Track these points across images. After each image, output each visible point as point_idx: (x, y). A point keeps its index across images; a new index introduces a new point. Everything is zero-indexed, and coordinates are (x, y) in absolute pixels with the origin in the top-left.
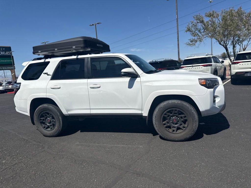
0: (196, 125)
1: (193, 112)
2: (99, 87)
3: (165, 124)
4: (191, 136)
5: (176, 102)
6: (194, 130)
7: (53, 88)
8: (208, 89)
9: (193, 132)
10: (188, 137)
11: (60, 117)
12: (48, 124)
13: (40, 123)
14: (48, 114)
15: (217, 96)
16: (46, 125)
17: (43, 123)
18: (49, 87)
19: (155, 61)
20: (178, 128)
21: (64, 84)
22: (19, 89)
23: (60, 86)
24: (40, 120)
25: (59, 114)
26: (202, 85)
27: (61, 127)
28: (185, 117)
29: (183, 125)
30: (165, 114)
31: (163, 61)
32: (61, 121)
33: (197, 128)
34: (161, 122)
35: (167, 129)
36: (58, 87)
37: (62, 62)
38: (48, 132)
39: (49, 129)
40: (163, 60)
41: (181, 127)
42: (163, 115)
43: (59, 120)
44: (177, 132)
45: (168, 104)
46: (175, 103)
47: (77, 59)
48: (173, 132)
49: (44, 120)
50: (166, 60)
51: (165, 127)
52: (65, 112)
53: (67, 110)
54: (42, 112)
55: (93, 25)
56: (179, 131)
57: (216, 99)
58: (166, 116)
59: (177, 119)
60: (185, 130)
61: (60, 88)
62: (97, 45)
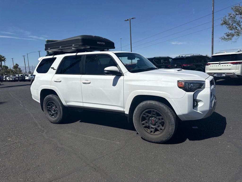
0: (172, 129)
1: (169, 115)
2: (90, 83)
3: (143, 124)
4: (167, 139)
5: (154, 103)
6: (170, 133)
8: (187, 92)
9: (169, 136)
10: (164, 139)
11: (61, 107)
12: (53, 112)
13: (47, 111)
14: (53, 103)
15: (200, 101)
16: (52, 112)
17: (49, 110)
18: (53, 80)
19: (181, 56)
20: (156, 130)
21: (64, 78)
22: (34, 80)
23: (61, 80)
24: (48, 108)
25: (60, 105)
26: (180, 87)
27: (62, 116)
28: (162, 119)
29: (161, 127)
30: (144, 114)
31: (190, 57)
32: (61, 110)
33: (173, 132)
34: (140, 121)
35: (146, 129)
37: (65, 58)
38: (53, 119)
39: (53, 117)
40: (190, 55)
41: (159, 129)
42: (142, 115)
43: (60, 110)
45: (146, 104)
46: (152, 104)
47: (76, 56)
49: (50, 108)
50: (193, 55)
52: (64, 103)
53: (66, 102)
54: (49, 102)
55: (128, 20)
56: (157, 133)
57: (199, 103)
58: (145, 115)
59: (156, 120)
60: (162, 132)
61: (60, 82)
62: (98, 43)
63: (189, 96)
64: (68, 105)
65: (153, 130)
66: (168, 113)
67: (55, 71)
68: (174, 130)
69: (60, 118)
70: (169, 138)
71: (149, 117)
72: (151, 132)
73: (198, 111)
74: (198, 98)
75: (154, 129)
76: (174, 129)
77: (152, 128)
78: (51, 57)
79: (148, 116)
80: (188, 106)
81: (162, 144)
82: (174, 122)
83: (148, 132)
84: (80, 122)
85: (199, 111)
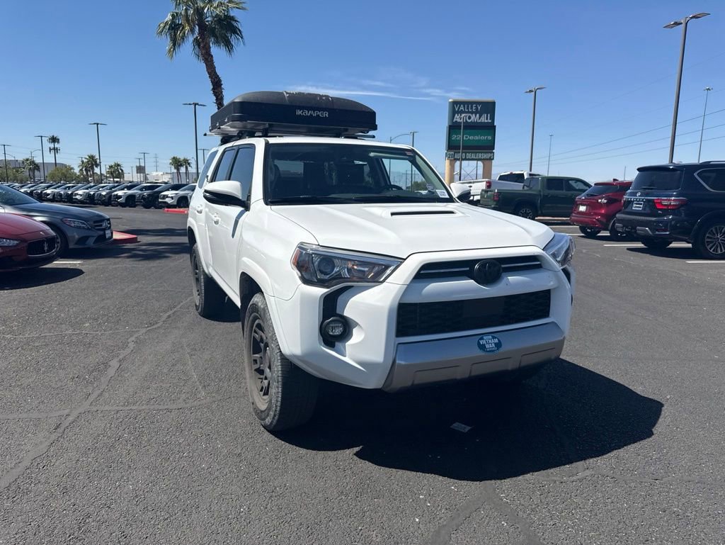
7: (198, 211)
36: (200, 209)
48: (260, 391)
51: (255, 370)
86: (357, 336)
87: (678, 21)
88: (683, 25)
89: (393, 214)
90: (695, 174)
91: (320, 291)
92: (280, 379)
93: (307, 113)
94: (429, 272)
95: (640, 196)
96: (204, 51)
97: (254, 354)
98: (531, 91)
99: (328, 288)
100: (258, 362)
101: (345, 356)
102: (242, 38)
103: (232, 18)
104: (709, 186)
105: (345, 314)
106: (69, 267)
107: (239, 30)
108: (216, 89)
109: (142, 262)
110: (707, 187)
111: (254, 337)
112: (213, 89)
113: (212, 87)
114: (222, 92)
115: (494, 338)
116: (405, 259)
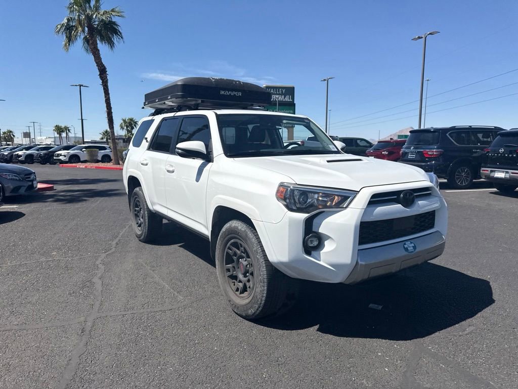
0: (261, 291)
1: (258, 259)
2: (173, 172)
3: (228, 270)
4: (254, 313)
5: (240, 228)
6: (258, 301)
7: (142, 164)
8: (289, 212)
9: (257, 306)
11: (146, 213)
12: (141, 219)
13: (134, 216)
15: (328, 238)
17: (137, 216)
20: (245, 288)
21: (152, 159)
23: (148, 162)
24: (135, 211)
25: (146, 207)
27: (147, 228)
28: (252, 265)
30: (229, 248)
32: (147, 218)
33: (264, 298)
34: (223, 263)
35: (231, 281)
36: (145, 162)
38: (139, 232)
41: (248, 286)
42: (226, 249)
43: (145, 217)
44: (242, 295)
45: (230, 227)
48: (236, 291)
49: (138, 211)
51: (228, 276)
52: (150, 206)
53: (153, 204)
54: (136, 200)
55: (419, 38)
56: (244, 294)
57: (326, 243)
58: (231, 251)
59: (247, 266)
60: (250, 295)
61: (147, 165)
62: (222, 92)
63: (292, 222)
64: (155, 210)
65: (241, 285)
66: (257, 253)
67: (148, 143)
68: (265, 295)
69: (144, 232)
70: (257, 310)
71: (237, 256)
72: (237, 290)
73: (321, 263)
74: (322, 230)
75: (243, 283)
76: (265, 292)
77: (240, 281)
78: (150, 118)
79: (235, 254)
80: (289, 245)
81: (250, 323)
82: (265, 276)
83: (232, 290)
84: (179, 246)
85: (324, 262)
86: (328, 246)
87: (420, 36)
88: (423, 39)
89: (328, 161)
90: (447, 135)
91: (303, 216)
92: (265, 280)
93: (228, 93)
94: (377, 199)
95: (413, 149)
96: (92, 47)
97: (226, 265)
98: (325, 80)
99: (308, 213)
100: (231, 270)
101: (320, 261)
102: (122, 38)
103: (114, 23)
104: (456, 142)
105: (320, 231)
106: (9, 210)
107: (120, 32)
108: (103, 74)
109: (68, 205)
110: (455, 143)
111: (227, 253)
112: (100, 75)
113: (99, 73)
114: (107, 77)
115: (411, 243)
116: (359, 192)
